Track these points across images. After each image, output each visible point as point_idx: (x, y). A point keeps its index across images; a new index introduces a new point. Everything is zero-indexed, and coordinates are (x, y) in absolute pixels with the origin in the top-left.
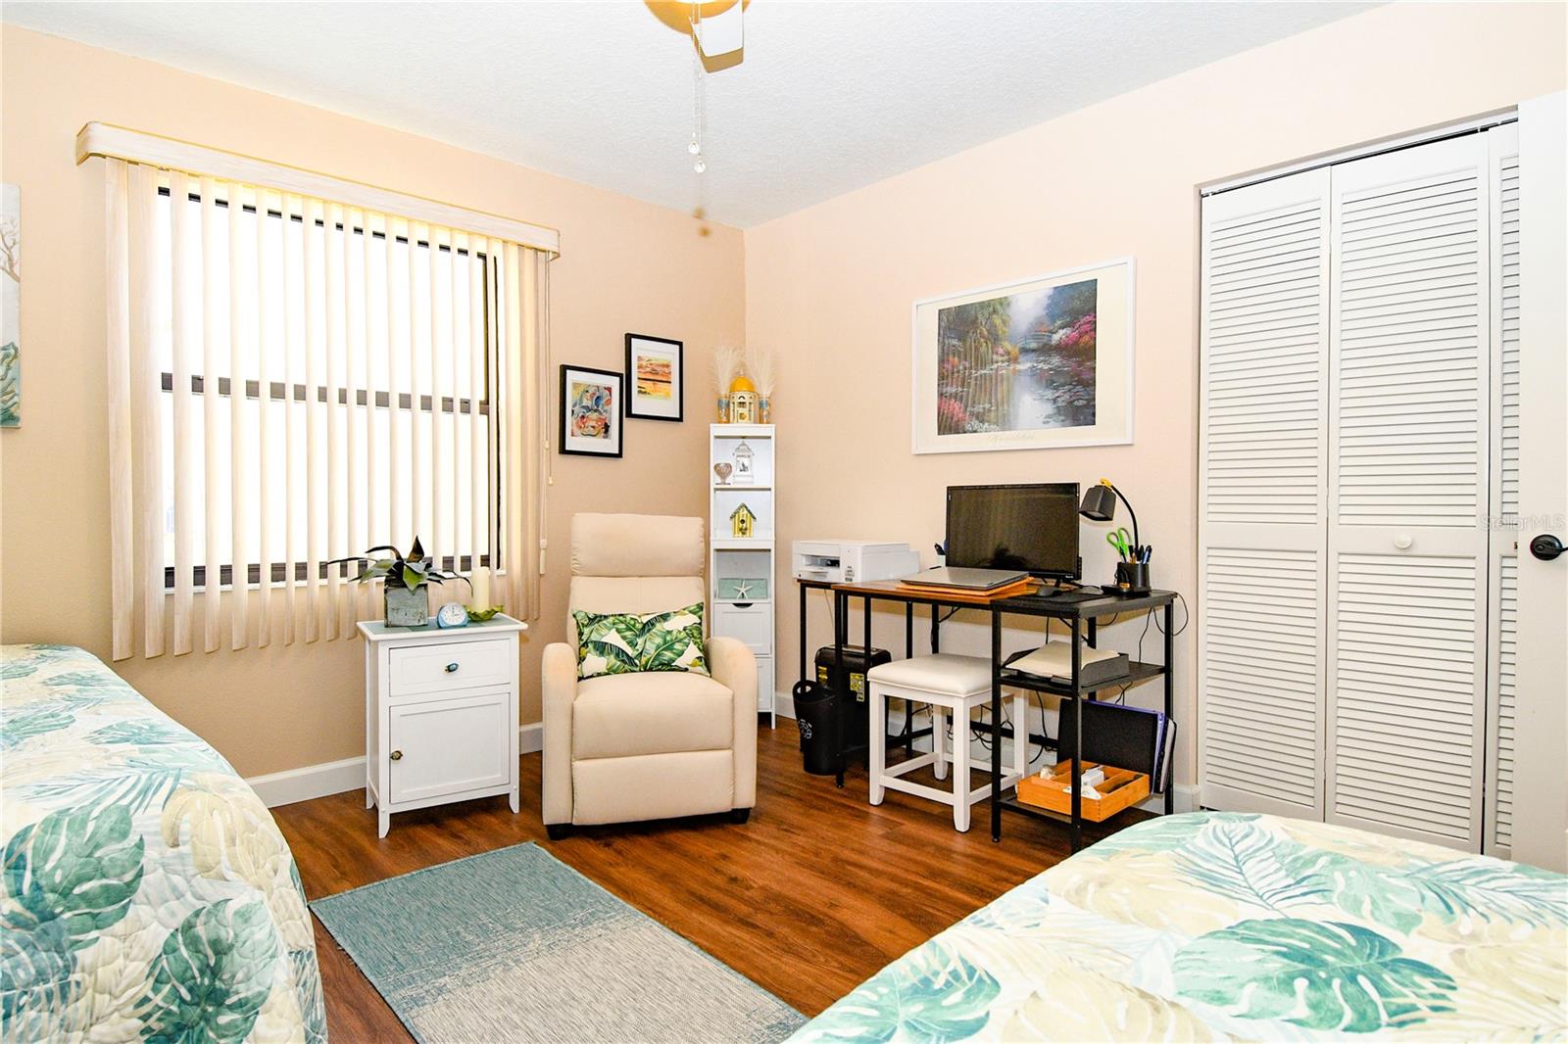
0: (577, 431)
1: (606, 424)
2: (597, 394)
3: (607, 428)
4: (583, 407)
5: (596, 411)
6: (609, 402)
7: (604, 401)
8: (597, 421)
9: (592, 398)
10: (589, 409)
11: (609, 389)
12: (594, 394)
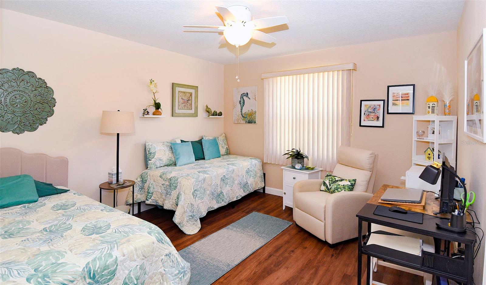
0: (366, 119)
1: (378, 117)
2: (374, 107)
3: (378, 118)
4: (368, 112)
5: (373, 113)
6: (379, 110)
7: (377, 109)
8: (374, 116)
9: (372, 109)
10: (370, 112)
11: (380, 106)
12: (373, 107)
